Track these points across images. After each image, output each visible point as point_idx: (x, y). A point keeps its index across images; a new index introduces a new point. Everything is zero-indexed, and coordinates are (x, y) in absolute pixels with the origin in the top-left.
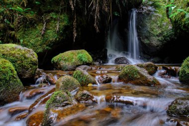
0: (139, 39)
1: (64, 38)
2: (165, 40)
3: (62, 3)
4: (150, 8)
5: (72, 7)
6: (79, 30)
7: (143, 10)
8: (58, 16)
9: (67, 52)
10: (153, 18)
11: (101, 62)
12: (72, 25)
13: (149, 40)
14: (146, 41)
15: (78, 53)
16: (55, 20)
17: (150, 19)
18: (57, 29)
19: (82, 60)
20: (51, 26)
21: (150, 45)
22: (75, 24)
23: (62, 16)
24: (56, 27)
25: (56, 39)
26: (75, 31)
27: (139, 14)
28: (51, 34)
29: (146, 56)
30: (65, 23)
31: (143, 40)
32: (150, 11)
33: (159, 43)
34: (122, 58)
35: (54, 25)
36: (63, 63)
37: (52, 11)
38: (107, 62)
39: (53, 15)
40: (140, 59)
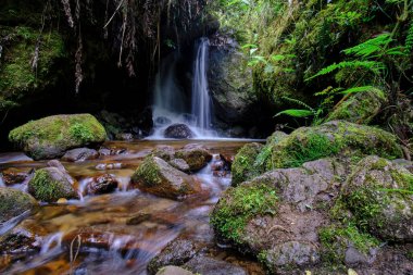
0: (210, 94)
1: (53, 83)
2: (250, 99)
3: (48, 7)
4: (230, 41)
5: (70, 20)
6: (92, 67)
7: (218, 42)
8: (37, 35)
9: (47, 119)
10: (234, 60)
11: (140, 133)
12: (73, 57)
13: (225, 96)
14: (222, 99)
15: (73, 122)
16: (29, 42)
17: (229, 61)
18: (35, 63)
19: (79, 137)
20: (19, 55)
21: (227, 105)
22: (78, 54)
23: (48, 37)
24: (30, 57)
25: (32, 84)
26: (79, 71)
27: (211, 49)
28: (18, 73)
29: (221, 124)
30: (55, 52)
31: (216, 97)
32: (230, 46)
33: (241, 103)
34: (180, 126)
35: (24, 54)
36: (34, 143)
37: (22, 22)
38: (152, 134)
39: (23, 31)
40: (212, 128)
